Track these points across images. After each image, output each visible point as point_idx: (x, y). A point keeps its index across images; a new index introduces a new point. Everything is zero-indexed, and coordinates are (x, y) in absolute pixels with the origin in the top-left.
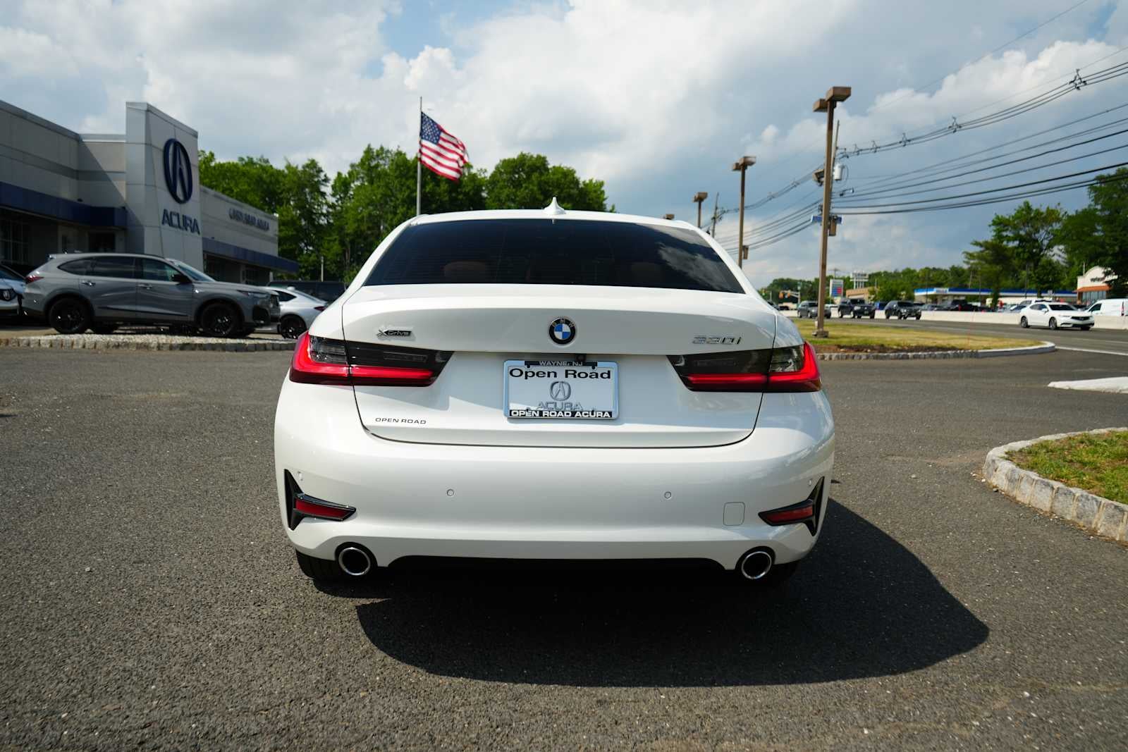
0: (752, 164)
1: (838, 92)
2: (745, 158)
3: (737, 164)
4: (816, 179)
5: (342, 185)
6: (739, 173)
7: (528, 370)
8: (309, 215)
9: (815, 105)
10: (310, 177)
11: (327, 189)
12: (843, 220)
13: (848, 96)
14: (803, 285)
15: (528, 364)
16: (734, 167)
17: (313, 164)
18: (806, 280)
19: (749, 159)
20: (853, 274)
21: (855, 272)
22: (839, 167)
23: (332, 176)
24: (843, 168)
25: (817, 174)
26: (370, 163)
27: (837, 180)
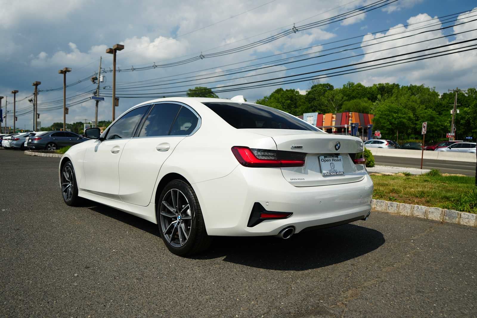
0: (69, 71)
1: (119, 47)
2: (66, 68)
3: (62, 71)
4: (92, 80)
6: (63, 75)
7: (325, 159)
9: (107, 50)
12: (105, 99)
13: (123, 48)
14: (68, 126)
15: (325, 157)
16: (60, 72)
18: (69, 123)
19: (68, 69)
20: (92, 121)
21: (93, 121)
22: (102, 76)
24: (104, 77)
25: (93, 78)
27: (102, 82)
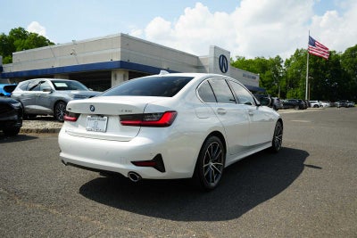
5: (288, 62)
7: (91, 118)
8: (277, 73)
10: (278, 61)
11: (283, 64)
17: (278, 57)
23: (285, 60)
26: (298, 54)
